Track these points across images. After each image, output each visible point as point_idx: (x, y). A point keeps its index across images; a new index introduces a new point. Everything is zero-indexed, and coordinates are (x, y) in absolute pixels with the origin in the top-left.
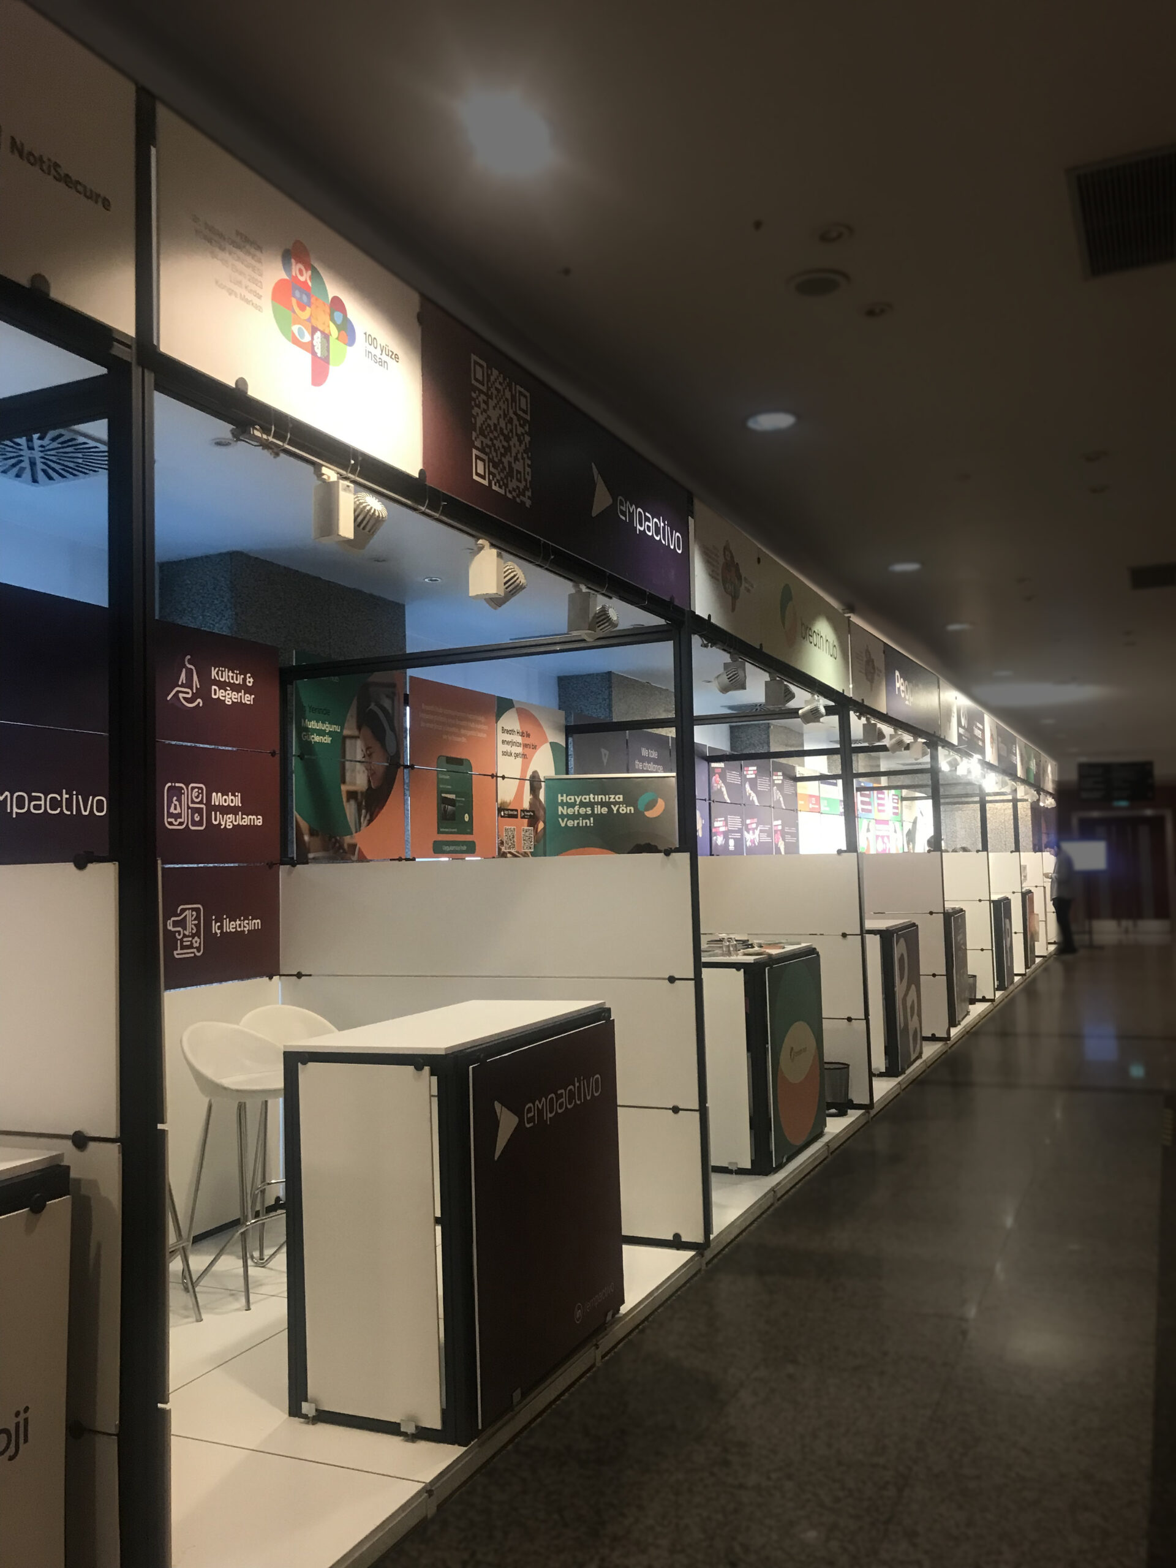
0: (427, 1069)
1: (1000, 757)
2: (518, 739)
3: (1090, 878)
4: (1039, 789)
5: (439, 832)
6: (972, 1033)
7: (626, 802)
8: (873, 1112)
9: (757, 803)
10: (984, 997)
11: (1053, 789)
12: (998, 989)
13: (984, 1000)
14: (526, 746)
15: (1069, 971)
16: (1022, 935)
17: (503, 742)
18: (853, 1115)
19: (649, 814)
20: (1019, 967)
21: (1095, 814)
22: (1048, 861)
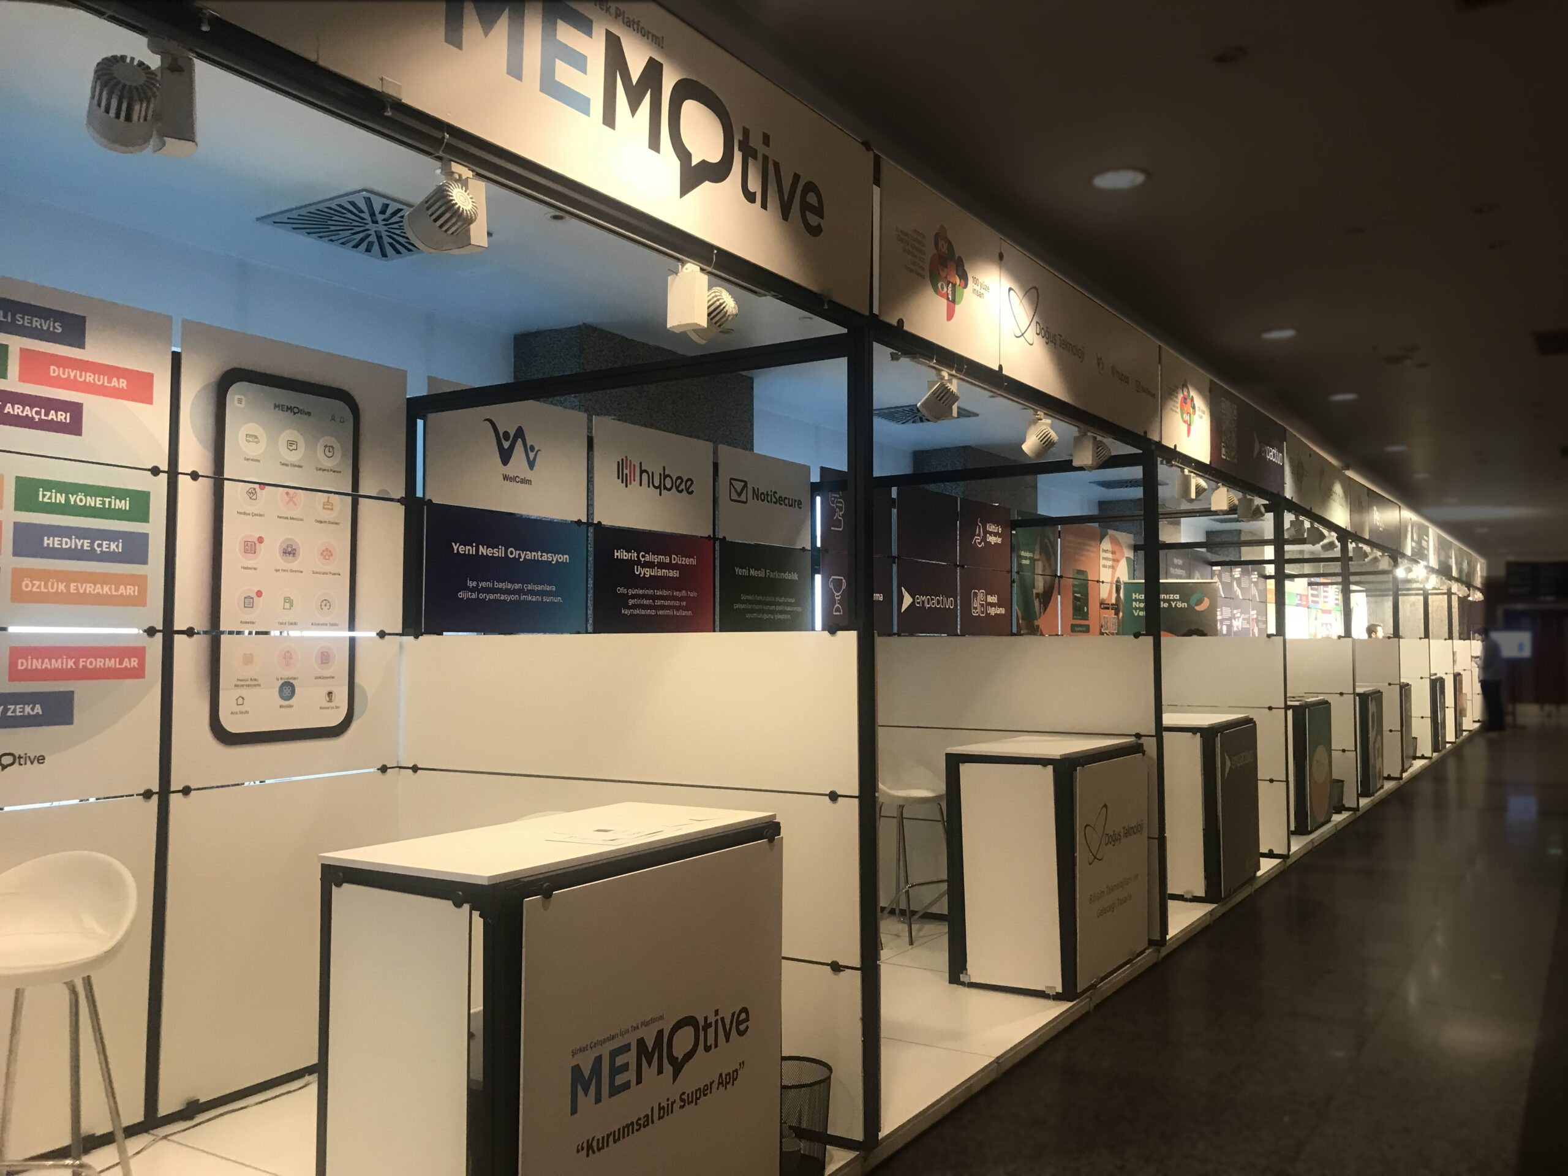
0: (1199, 734)
1: (1440, 563)
2: (1110, 555)
3: (1514, 664)
4: (1469, 585)
5: (1073, 619)
6: (1415, 778)
7: (1181, 600)
8: (1359, 814)
9: (1241, 597)
10: (1423, 755)
11: (1482, 584)
12: (1435, 752)
13: (1423, 757)
14: (1114, 560)
15: (1491, 744)
16: (1453, 709)
17: (1104, 558)
18: (1345, 815)
19: (1198, 608)
20: (1450, 736)
21: (1520, 607)
22: (1476, 647)
